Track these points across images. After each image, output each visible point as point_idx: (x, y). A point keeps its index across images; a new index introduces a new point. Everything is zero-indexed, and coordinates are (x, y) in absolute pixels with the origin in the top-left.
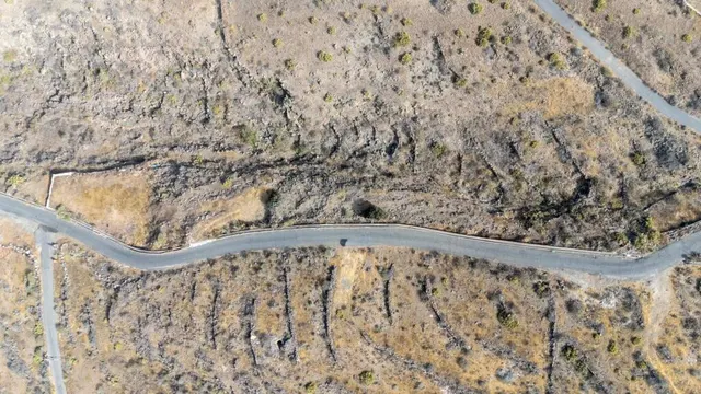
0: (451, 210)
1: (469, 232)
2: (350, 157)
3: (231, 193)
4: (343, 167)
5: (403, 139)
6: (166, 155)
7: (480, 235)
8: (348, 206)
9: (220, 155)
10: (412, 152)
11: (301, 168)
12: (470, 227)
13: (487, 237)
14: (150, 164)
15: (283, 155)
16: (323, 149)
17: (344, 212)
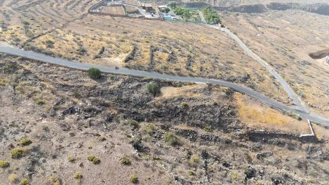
0: (51, 75)
1: (47, 65)
2: (100, 112)
3: (180, 99)
4: (107, 105)
5: (59, 113)
6: (233, 137)
7: (42, 63)
8: (109, 80)
9: (192, 129)
10: (57, 104)
11: (135, 110)
12: (45, 67)
13: (39, 61)
14: (243, 131)
15: (147, 124)
16: (118, 122)
17: (112, 78)
